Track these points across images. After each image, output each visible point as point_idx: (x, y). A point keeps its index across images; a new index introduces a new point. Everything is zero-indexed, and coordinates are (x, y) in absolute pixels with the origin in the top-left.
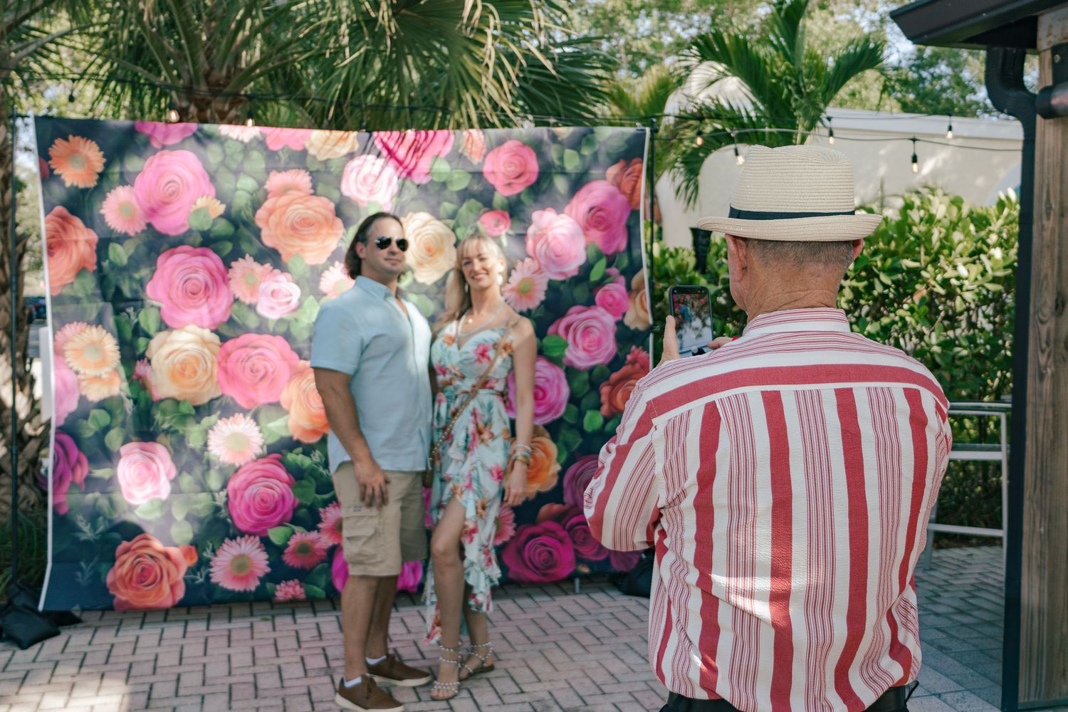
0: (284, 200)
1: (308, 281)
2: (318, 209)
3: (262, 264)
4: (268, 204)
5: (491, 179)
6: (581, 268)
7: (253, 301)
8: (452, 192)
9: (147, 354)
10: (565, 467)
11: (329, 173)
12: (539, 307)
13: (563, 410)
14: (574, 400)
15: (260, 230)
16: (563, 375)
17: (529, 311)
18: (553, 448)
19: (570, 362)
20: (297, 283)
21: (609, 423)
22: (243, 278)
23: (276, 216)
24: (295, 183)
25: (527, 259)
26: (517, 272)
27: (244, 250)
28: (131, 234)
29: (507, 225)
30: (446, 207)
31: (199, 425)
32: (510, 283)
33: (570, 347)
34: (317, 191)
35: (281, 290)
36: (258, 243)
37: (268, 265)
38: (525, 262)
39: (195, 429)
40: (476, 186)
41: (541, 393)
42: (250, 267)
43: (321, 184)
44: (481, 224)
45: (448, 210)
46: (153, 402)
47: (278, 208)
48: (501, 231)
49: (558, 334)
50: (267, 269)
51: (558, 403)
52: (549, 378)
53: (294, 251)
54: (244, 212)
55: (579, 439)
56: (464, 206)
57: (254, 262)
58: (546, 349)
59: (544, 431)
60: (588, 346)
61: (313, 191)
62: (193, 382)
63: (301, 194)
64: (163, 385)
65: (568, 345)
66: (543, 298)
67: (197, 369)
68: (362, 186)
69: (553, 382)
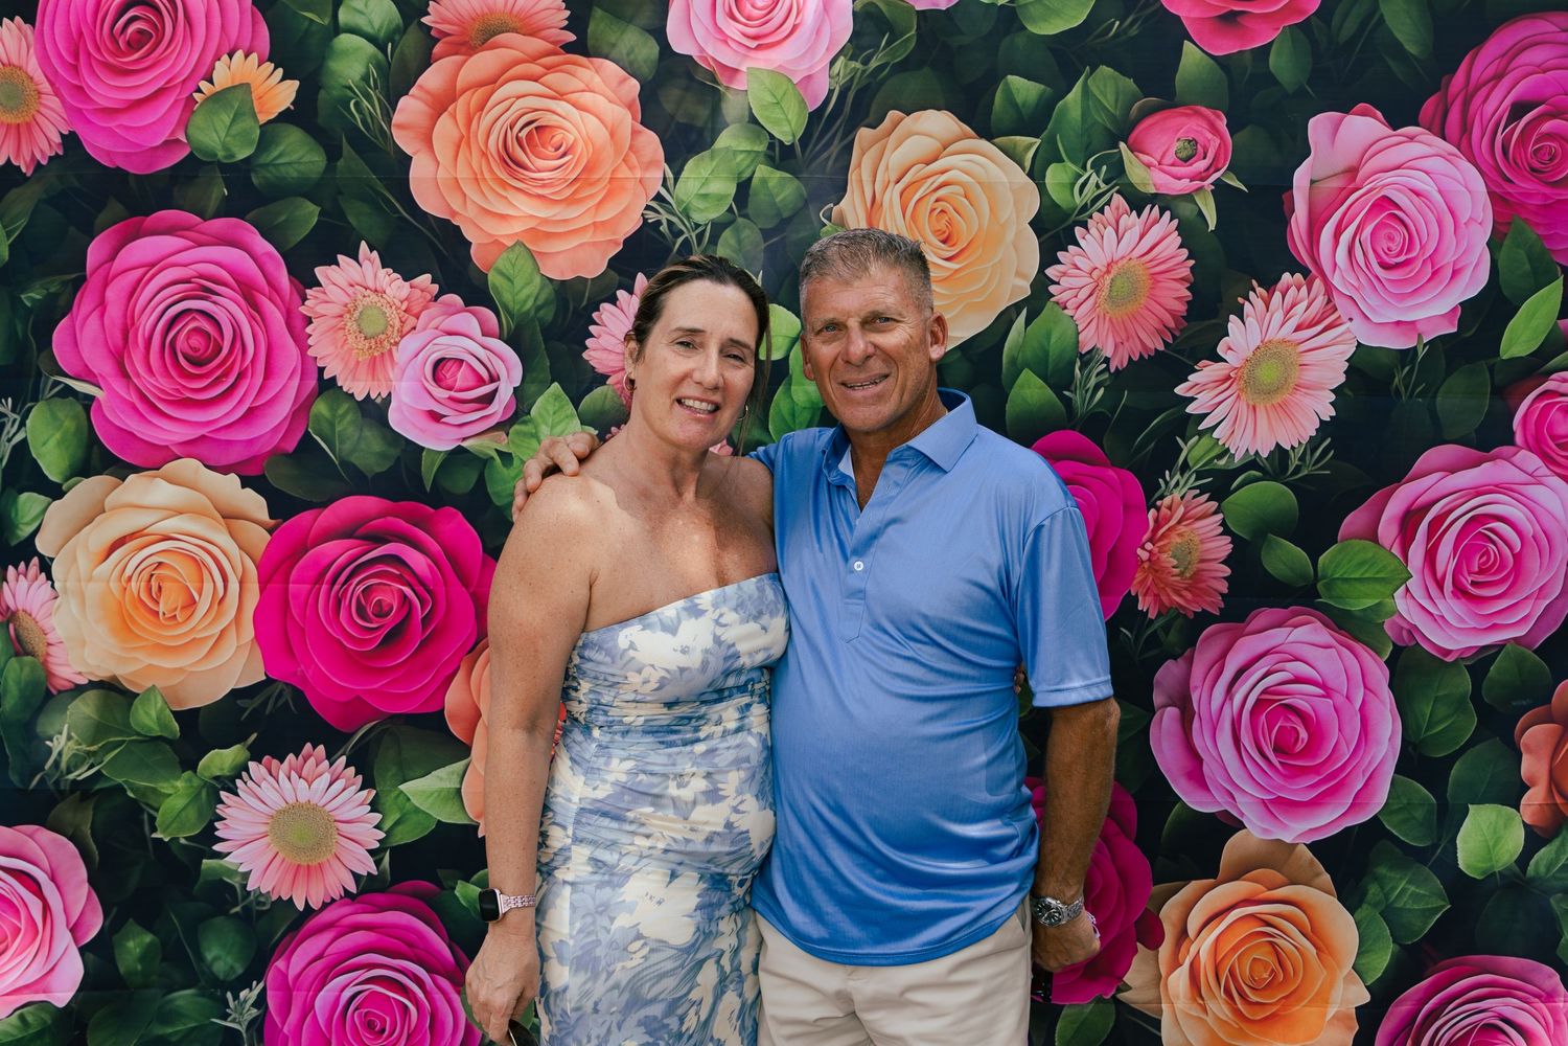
0: (482, 63)
1: (549, 332)
2: (587, 98)
3: (408, 277)
4: (432, 78)
6: (1469, 310)
7: (377, 392)
8: (1035, 38)
9: (41, 544)
10: (1383, 994)
12: (1313, 443)
13: (1380, 796)
14: (1415, 762)
15: (406, 160)
16: (1380, 675)
17: (1280, 453)
18: (1343, 927)
19: (1413, 630)
20: (513, 341)
21: (1543, 849)
22: (348, 316)
23: (454, 117)
24: (517, 8)
25: (1286, 276)
26: (1248, 321)
27: (354, 229)
28: (24, 170)
29: (1222, 156)
30: (1014, 91)
31: (188, 774)
32: (1220, 359)
33: (1414, 584)
34: (586, 39)
35: (462, 361)
36: (397, 205)
37: (425, 279)
38: (1279, 285)
39: (177, 787)
40: (1118, 23)
41: (1304, 734)
42: (370, 284)
43: (598, 13)
44: (1132, 152)
45: (1019, 99)
46: (48, 695)
47: (464, 91)
48: (1201, 176)
49: (1374, 538)
50: (423, 291)
51: (1364, 772)
52: (1331, 684)
53: (508, 236)
54: (357, 105)
55: (1443, 903)
56: (1074, 90)
57: (383, 268)
58: (1329, 586)
59: (1311, 863)
60: (1474, 584)
61: (572, 37)
62: (179, 636)
63: (536, 44)
64: (83, 644)
65: (1406, 575)
66: (1328, 413)
67: (197, 598)
68: (731, 21)
69: (1347, 697)
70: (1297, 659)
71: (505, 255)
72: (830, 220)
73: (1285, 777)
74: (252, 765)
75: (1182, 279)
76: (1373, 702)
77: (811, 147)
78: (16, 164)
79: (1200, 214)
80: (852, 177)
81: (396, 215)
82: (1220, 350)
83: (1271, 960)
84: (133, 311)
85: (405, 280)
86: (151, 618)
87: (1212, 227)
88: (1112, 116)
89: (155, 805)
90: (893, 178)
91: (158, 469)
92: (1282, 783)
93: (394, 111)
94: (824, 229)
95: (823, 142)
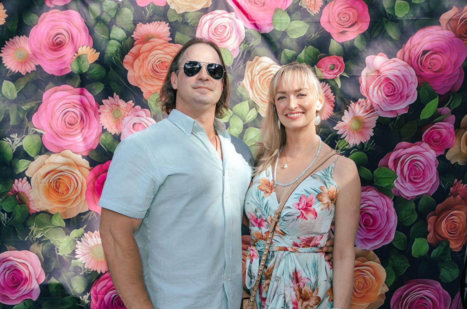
0: (147, 46)
5: (327, 28)
7: (118, 132)
8: (292, 39)
9: (27, 173)
10: (393, 289)
11: (186, 24)
12: (370, 142)
13: (393, 237)
14: (400, 227)
15: (127, 71)
16: (391, 204)
17: (362, 144)
18: (382, 272)
19: (399, 191)
20: (154, 117)
21: (435, 250)
22: (111, 112)
23: (139, 60)
24: (157, 32)
25: (360, 100)
26: (349, 111)
27: (112, 89)
28: (22, 73)
29: (342, 68)
30: (286, 53)
31: (68, 236)
32: (343, 121)
33: (398, 179)
34: (174, 39)
35: (141, 124)
36: (124, 83)
37: (131, 102)
38: (358, 102)
39: (64, 240)
40: (314, 35)
41: (371, 221)
42: (117, 104)
43: (177, 33)
44: (318, 68)
45: (288, 56)
46: (29, 215)
47: (142, 53)
48: (336, 74)
49: (387, 166)
50: (130, 105)
51: (388, 230)
52: (379, 206)
53: (153, 90)
54: (114, 58)
55: (408, 265)
56: (302, 52)
57: (120, 99)
58: (377, 180)
59: (374, 255)
60: (414, 178)
61: (171, 39)
62: (65, 198)
63: (161, 41)
64: (39, 201)
65: (396, 176)
66: (372, 134)
67: (69, 187)
68: (213, 36)
69: (383, 210)
70: (369, 200)
71: (152, 95)
72: (240, 85)
73: (367, 232)
74: (85, 234)
75: (332, 101)
76: (390, 211)
77: (234, 67)
78: (20, 72)
79: (336, 84)
80: (246, 74)
81: (123, 86)
82: (343, 119)
83: (363, 281)
84: (54, 111)
85: (126, 102)
86: (57, 194)
87: (340, 87)
88: (312, 59)
89: (58, 245)
90: (257, 73)
91: (59, 153)
92: (365, 233)
93: (124, 59)
94: (238, 88)
95: (238, 65)
